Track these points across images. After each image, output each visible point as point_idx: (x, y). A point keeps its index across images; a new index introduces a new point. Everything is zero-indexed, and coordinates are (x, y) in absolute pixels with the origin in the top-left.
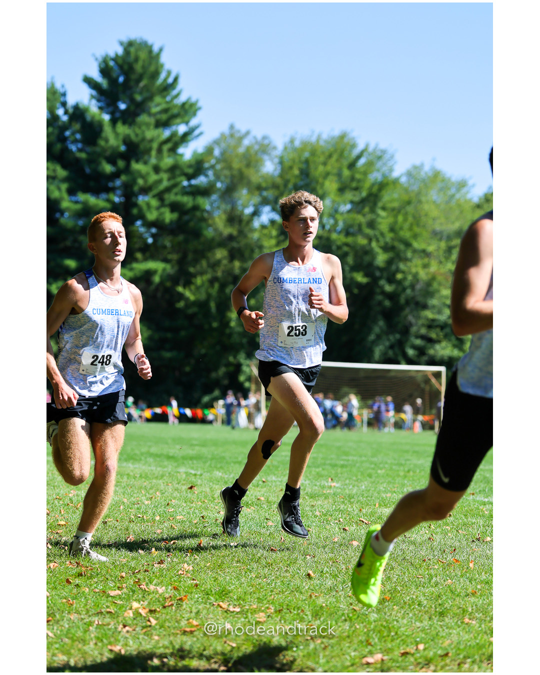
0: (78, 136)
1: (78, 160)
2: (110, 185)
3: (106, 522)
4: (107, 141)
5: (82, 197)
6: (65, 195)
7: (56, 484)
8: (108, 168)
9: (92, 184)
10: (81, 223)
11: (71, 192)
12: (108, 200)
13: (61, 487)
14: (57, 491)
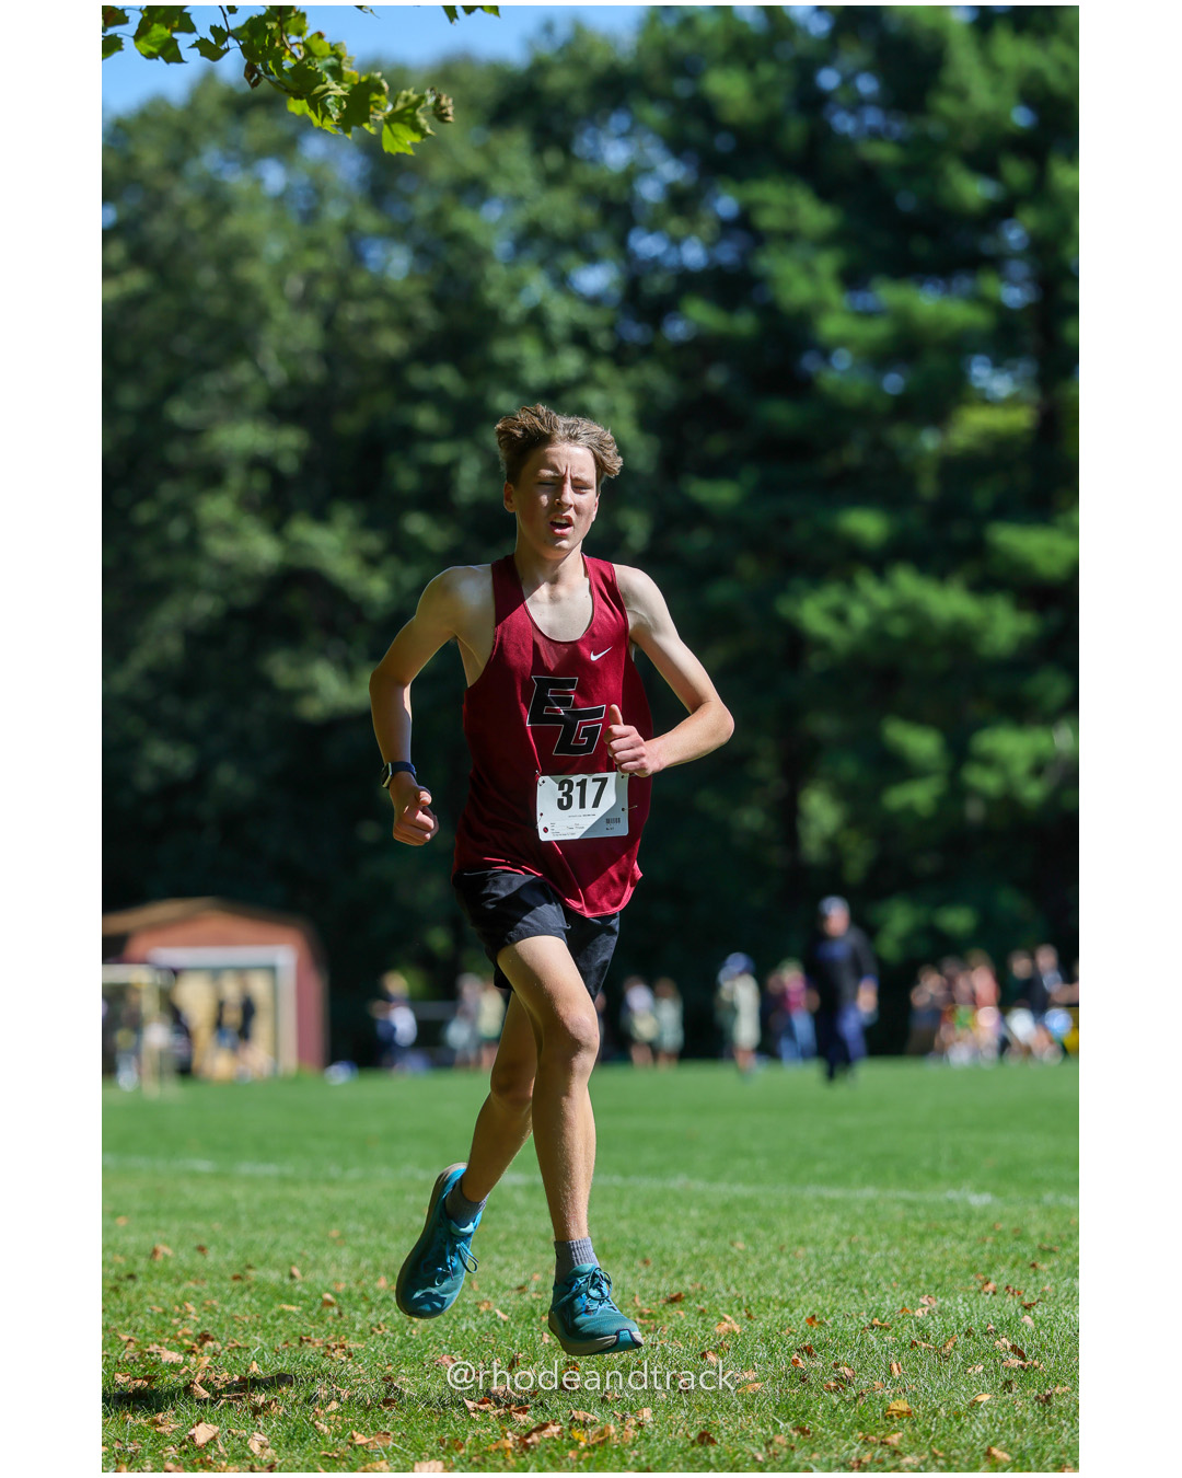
0: (867, 85)
1: (869, 173)
2: (987, 245)
3: (1048, 1397)
4: (961, 94)
5: (889, 294)
6: (833, 294)
7: (868, 1276)
8: (974, 191)
9: (921, 247)
10: (894, 382)
11: (852, 279)
12: (979, 300)
13: (884, 1287)
14: (873, 1300)
